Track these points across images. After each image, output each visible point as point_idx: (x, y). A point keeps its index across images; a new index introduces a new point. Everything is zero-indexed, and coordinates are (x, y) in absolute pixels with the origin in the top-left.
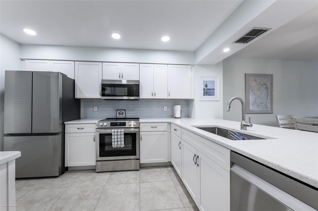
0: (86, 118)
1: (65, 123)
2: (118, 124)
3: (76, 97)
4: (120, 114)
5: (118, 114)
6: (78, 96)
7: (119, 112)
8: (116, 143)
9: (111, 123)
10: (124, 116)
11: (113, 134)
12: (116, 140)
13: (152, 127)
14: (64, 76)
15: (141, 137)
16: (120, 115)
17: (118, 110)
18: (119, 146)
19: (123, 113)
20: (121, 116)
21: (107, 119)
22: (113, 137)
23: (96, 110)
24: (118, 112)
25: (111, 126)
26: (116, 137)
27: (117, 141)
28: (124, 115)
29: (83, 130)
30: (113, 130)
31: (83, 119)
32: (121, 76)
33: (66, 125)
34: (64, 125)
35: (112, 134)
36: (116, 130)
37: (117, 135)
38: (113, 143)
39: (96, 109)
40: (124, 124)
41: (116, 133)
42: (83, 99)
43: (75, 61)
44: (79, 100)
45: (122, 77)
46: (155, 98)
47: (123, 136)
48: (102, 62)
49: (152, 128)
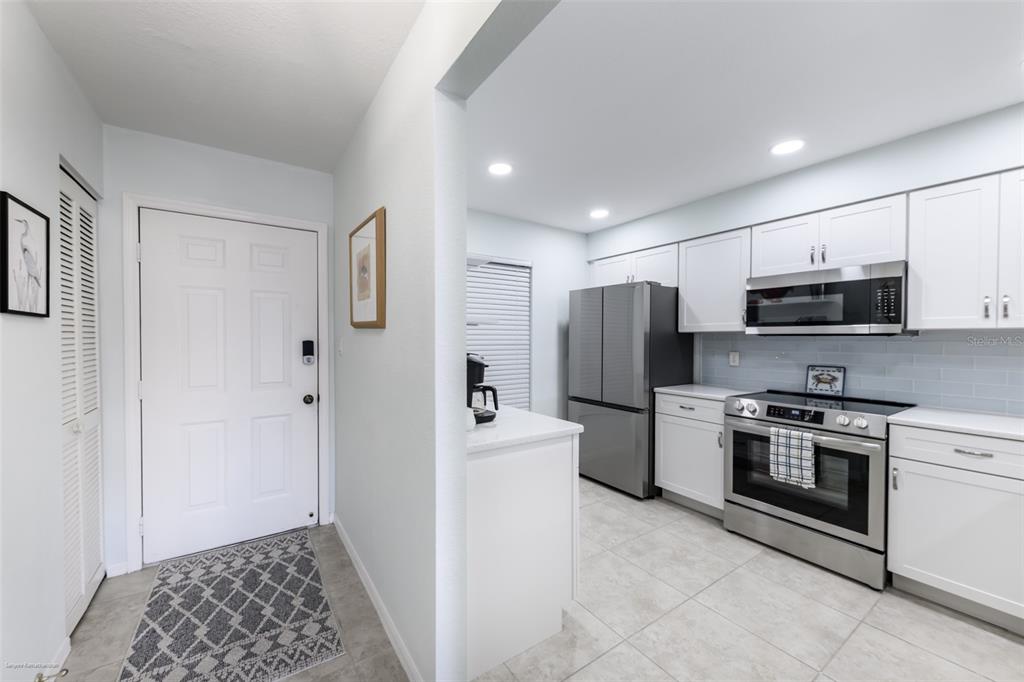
0: (707, 382)
1: (656, 389)
2: (793, 412)
3: (680, 330)
4: (818, 380)
5: (811, 381)
6: (685, 326)
7: (820, 372)
8: (782, 469)
9: (770, 407)
10: (840, 389)
11: (773, 438)
12: (782, 459)
13: (957, 451)
14: (654, 287)
15: (895, 478)
16: (821, 386)
17: (812, 367)
18: (793, 481)
19: (834, 379)
20: (824, 389)
21: (769, 391)
22: (772, 448)
23: (737, 363)
24: (812, 373)
25: (769, 414)
26: (782, 450)
27: (789, 466)
28: (838, 386)
29: (693, 412)
30: (773, 430)
31: (699, 384)
32: (818, 257)
33: (657, 395)
34: (654, 394)
35: (769, 438)
36: (783, 431)
37: (788, 446)
38: (772, 467)
39: (734, 359)
40: (818, 418)
41: (782, 440)
42: (700, 333)
43: (678, 243)
44: (690, 336)
45: (824, 259)
46: (1004, 324)
47: (809, 454)
48: (751, 227)
49: (958, 455)
